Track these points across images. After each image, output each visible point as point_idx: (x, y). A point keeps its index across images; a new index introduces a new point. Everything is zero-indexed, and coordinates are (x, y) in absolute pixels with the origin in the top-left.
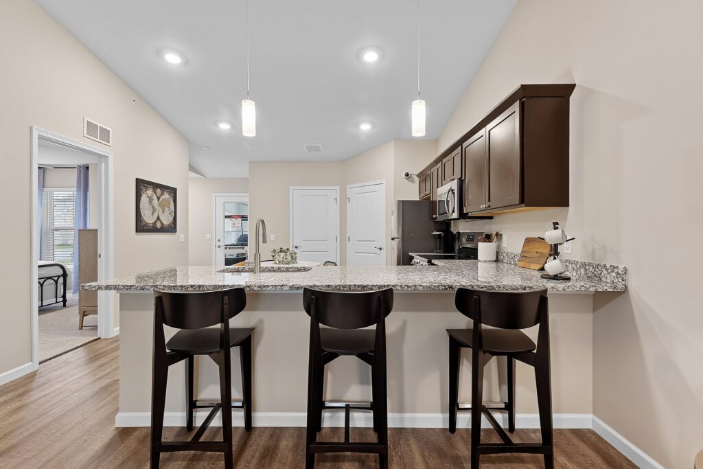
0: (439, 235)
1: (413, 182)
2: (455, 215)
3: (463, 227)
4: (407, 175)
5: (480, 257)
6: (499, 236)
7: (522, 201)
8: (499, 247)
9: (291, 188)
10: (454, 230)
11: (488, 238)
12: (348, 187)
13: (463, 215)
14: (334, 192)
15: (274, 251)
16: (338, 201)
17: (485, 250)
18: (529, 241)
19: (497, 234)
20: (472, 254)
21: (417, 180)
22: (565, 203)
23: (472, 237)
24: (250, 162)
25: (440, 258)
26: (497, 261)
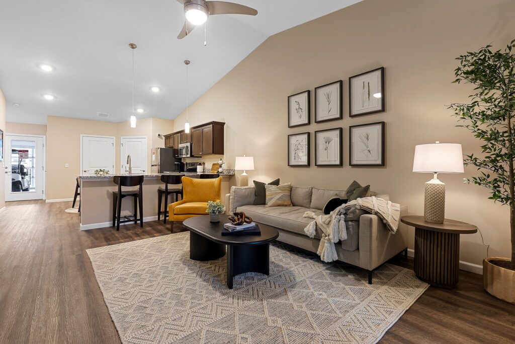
0: (178, 164)
1: (162, 139)
2: (189, 156)
3: (188, 161)
4: (159, 135)
6: (204, 163)
7: (213, 153)
8: (204, 167)
9: (81, 135)
10: (184, 162)
11: (200, 164)
12: (121, 138)
13: (192, 156)
14: (113, 140)
15: (97, 171)
16: (115, 145)
17: (199, 168)
18: (214, 164)
19: (203, 163)
21: (164, 138)
22: (223, 154)
23: (193, 164)
24: (48, 116)
26: (203, 172)
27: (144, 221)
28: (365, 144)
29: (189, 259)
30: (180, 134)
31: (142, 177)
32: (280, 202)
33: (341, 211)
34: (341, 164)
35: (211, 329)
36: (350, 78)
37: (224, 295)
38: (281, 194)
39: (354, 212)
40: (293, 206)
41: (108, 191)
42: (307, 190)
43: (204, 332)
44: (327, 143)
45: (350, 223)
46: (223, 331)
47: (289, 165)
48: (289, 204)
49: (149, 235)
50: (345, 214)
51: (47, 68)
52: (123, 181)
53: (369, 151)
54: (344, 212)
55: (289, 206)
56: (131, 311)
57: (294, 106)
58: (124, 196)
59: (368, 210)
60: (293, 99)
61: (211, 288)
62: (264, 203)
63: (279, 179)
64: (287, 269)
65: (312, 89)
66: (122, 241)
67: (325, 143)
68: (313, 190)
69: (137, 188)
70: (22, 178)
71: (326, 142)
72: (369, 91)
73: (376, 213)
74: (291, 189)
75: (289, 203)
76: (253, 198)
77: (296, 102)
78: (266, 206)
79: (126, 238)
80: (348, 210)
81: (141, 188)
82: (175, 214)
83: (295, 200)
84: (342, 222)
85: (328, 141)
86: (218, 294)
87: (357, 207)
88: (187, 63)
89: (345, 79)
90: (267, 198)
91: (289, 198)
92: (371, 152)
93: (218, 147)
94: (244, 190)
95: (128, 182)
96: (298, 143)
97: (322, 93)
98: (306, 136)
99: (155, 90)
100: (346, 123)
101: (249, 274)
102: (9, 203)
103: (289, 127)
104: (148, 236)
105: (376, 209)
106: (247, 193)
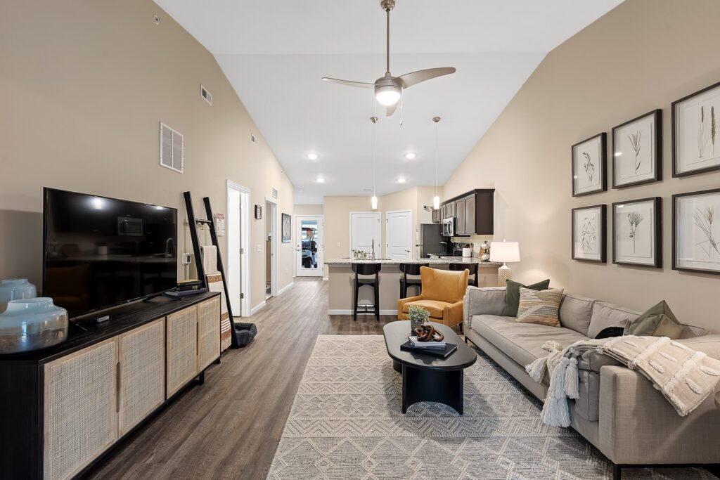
0: (445, 244)
1: (429, 211)
2: (452, 235)
3: (456, 240)
4: (425, 207)
5: (463, 255)
7: (476, 232)
8: (472, 250)
9: (350, 213)
10: (452, 241)
11: (468, 246)
13: (456, 235)
14: (378, 215)
15: (356, 252)
16: (380, 221)
17: (465, 251)
19: (472, 244)
20: (460, 254)
21: (431, 210)
22: (492, 233)
24: (325, 197)
25: (445, 256)
26: (471, 257)
27: (380, 314)
28: (705, 230)
29: (392, 368)
30: (453, 202)
31: (379, 265)
32: (537, 318)
33: (571, 351)
34: (659, 264)
35: (351, 440)
36: (674, 105)
37: (392, 416)
38: (540, 306)
39: (590, 357)
40: (562, 326)
41: (350, 278)
42: (585, 304)
43: (344, 441)
44: (634, 225)
45: (586, 374)
46: (359, 448)
47: (573, 258)
48: (555, 322)
49: (378, 331)
50: (579, 358)
51: (313, 156)
52: (360, 268)
53: (714, 245)
54: (578, 354)
55: (555, 325)
56: (308, 400)
57: (581, 161)
58: (361, 285)
59: (620, 359)
60: (580, 150)
61: (385, 404)
62: (515, 316)
63: (549, 280)
64: (496, 416)
65: (609, 131)
66: (351, 332)
67: (630, 224)
68: (595, 306)
69: (373, 277)
70: (313, 254)
71: (632, 223)
72: (713, 125)
73: (636, 369)
74: (561, 299)
75: (555, 320)
76: (501, 306)
77: (584, 154)
78: (516, 320)
79: (356, 330)
80: (584, 351)
81: (377, 277)
82: (404, 312)
83: (564, 319)
84: (572, 370)
85: (635, 221)
86: (387, 413)
87: (598, 350)
88: (436, 120)
89: (665, 106)
90: (520, 307)
91: (555, 313)
92: (717, 246)
93: (485, 225)
94: (485, 293)
95: (365, 269)
96: (587, 221)
97: (624, 135)
98: (599, 211)
99: (411, 156)
100: (667, 188)
101: (438, 405)
102: (299, 278)
103: (574, 195)
104: (375, 332)
105: (636, 361)
106: (490, 297)
